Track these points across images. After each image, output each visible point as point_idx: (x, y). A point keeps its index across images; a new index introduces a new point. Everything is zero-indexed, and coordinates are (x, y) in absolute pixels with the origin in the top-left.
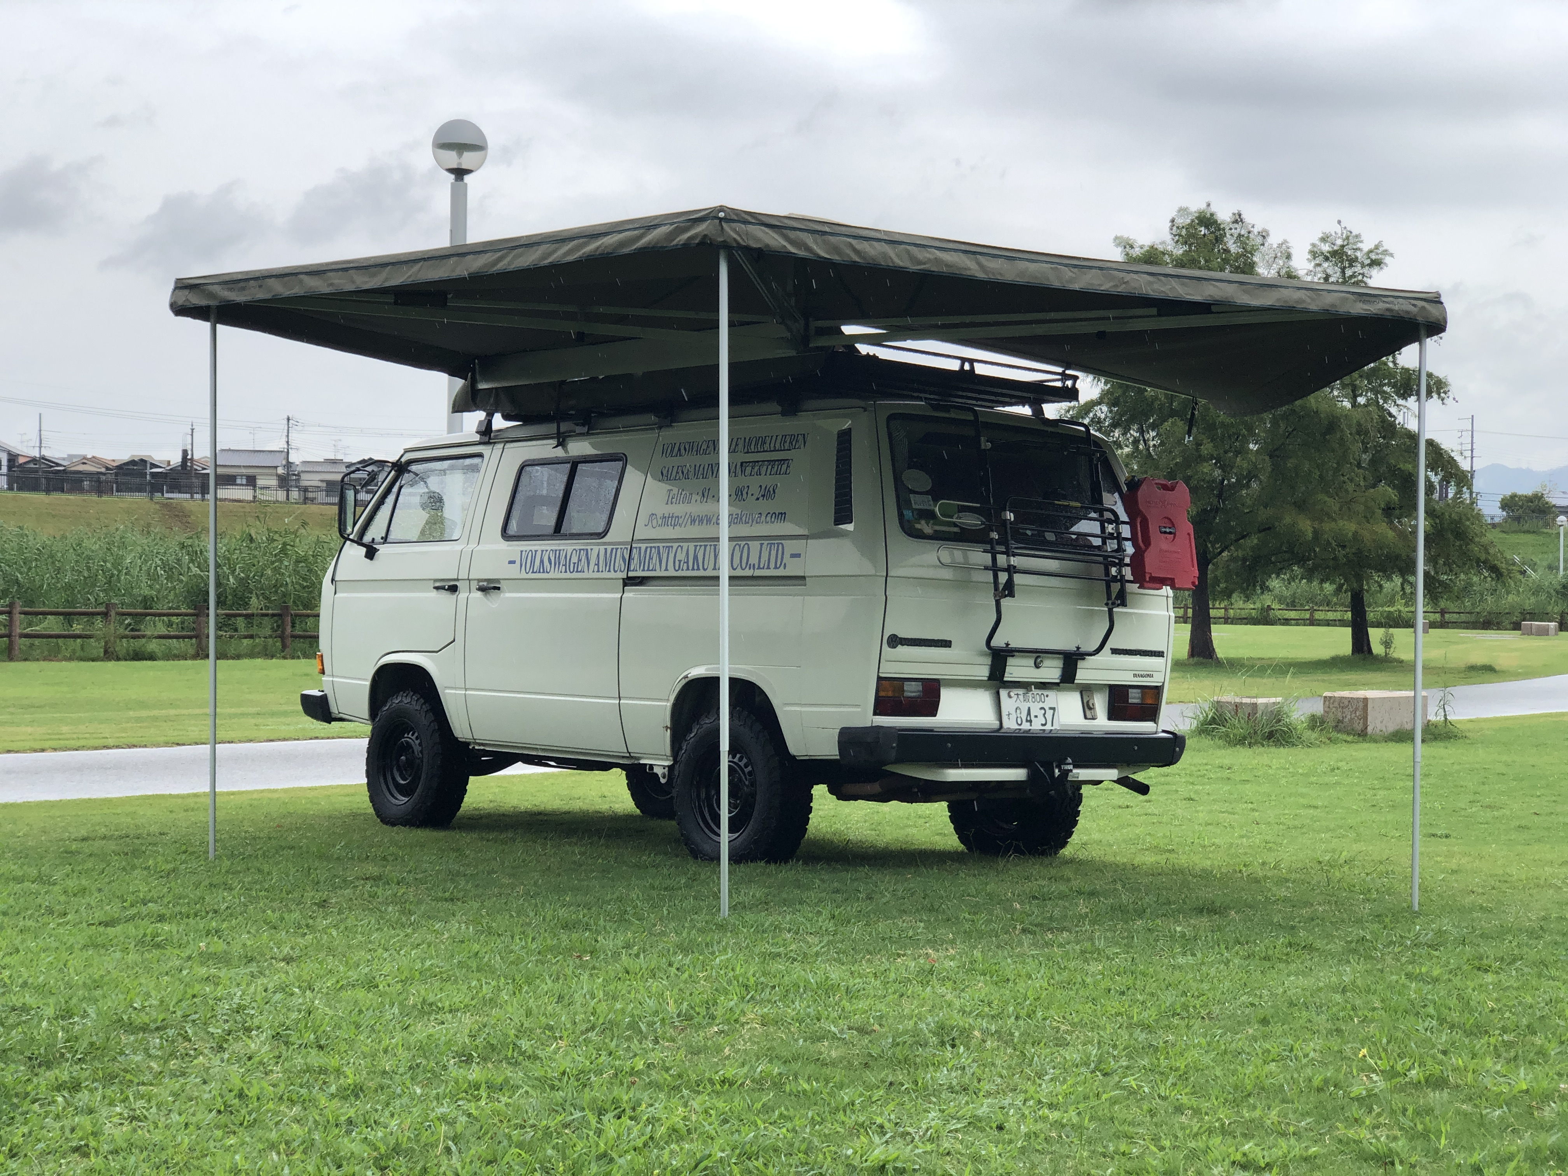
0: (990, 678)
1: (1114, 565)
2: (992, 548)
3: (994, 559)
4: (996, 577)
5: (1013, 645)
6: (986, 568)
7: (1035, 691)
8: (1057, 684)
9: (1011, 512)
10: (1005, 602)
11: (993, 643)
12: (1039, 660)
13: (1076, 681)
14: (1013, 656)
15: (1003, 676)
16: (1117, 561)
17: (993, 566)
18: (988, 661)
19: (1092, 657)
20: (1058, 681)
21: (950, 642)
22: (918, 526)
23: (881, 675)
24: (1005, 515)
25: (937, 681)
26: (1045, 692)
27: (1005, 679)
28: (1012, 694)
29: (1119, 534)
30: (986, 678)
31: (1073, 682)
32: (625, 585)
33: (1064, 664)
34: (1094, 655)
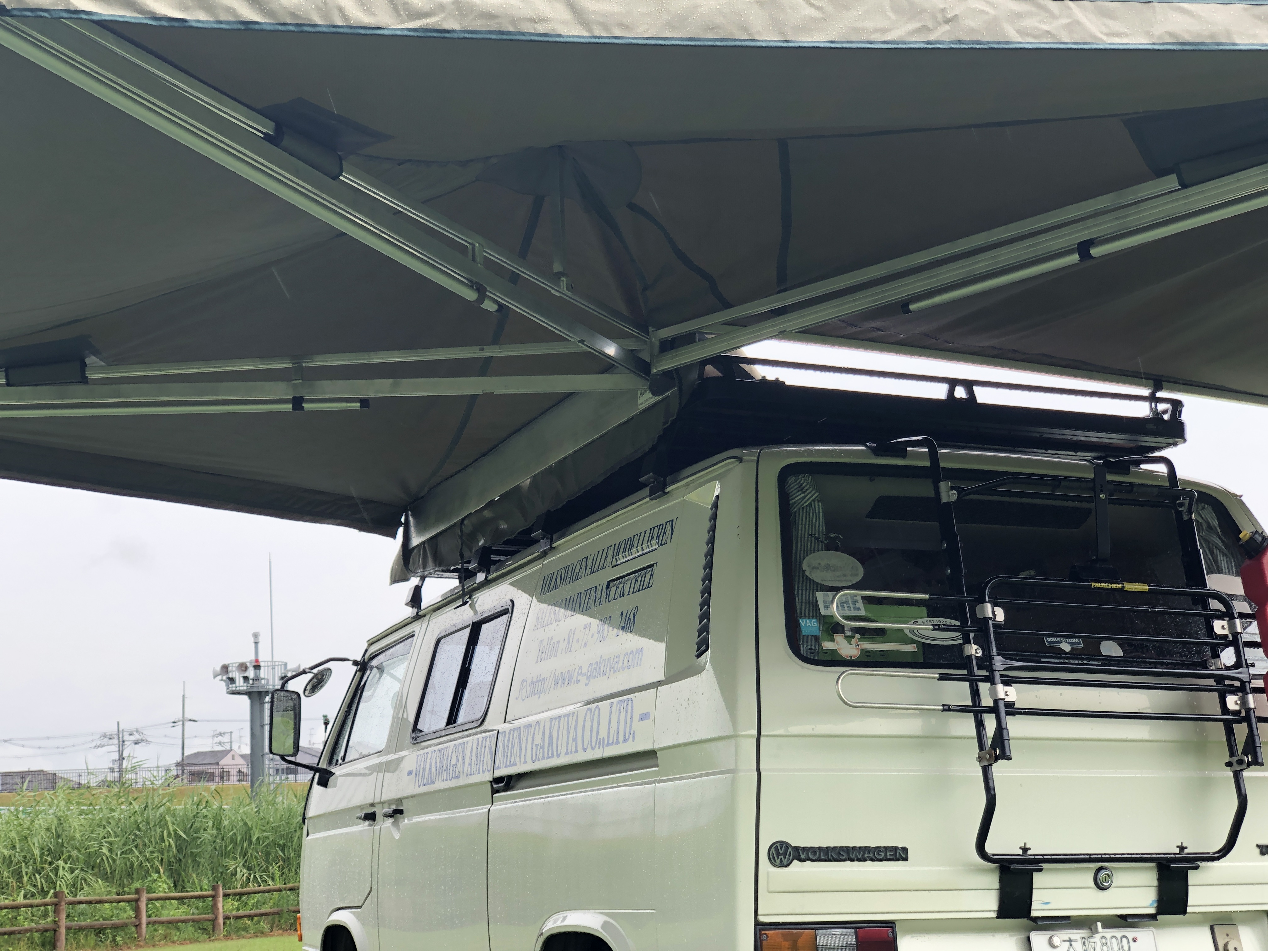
0: (1003, 913)
1: (1234, 691)
2: (971, 672)
3: (975, 694)
4: (980, 725)
5: (1036, 850)
6: (963, 709)
7: (1109, 933)
8: (1153, 917)
9: (995, 604)
10: (999, 769)
11: (991, 848)
12: (1102, 874)
13: (1189, 910)
14: (1040, 870)
15: (1030, 910)
16: (1237, 684)
17: (974, 704)
18: (992, 881)
19: (1216, 863)
20: (1152, 911)
21: (905, 850)
22: (828, 645)
23: (762, 919)
24: (983, 610)
25: (890, 924)
26: (1130, 933)
27: (1034, 914)
28: (1056, 941)
29: (1236, 635)
30: (994, 915)
31: (1184, 912)
32: (494, 791)
33: (1160, 879)
34: (1218, 859)
